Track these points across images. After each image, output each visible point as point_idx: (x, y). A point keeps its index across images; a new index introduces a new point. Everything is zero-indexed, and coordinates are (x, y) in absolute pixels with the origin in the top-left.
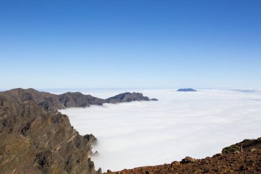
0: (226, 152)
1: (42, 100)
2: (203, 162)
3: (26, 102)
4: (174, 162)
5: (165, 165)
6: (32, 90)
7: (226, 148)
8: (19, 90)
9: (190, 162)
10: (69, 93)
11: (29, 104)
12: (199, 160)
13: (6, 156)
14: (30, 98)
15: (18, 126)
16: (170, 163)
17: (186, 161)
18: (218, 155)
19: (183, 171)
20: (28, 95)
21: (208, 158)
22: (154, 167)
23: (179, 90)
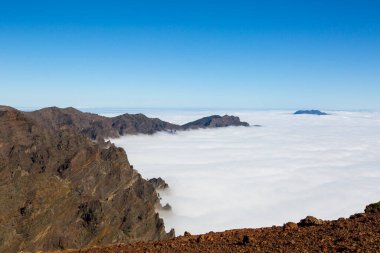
0: (372, 211)
1: (87, 125)
2: (335, 225)
3: (64, 128)
4: (289, 224)
5: (274, 227)
6: (71, 110)
7: (372, 205)
8: (54, 110)
9: (313, 224)
10: (126, 116)
11: (68, 130)
12: (328, 223)
13: (36, 206)
14: (70, 122)
15: (52, 164)
16: (282, 225)
17: (307, 223)
18: (358, 215)
19: (303, 237)
20: (67, 117)
21: (341, 220)
22: (257, 231)
23: (296, 113)
